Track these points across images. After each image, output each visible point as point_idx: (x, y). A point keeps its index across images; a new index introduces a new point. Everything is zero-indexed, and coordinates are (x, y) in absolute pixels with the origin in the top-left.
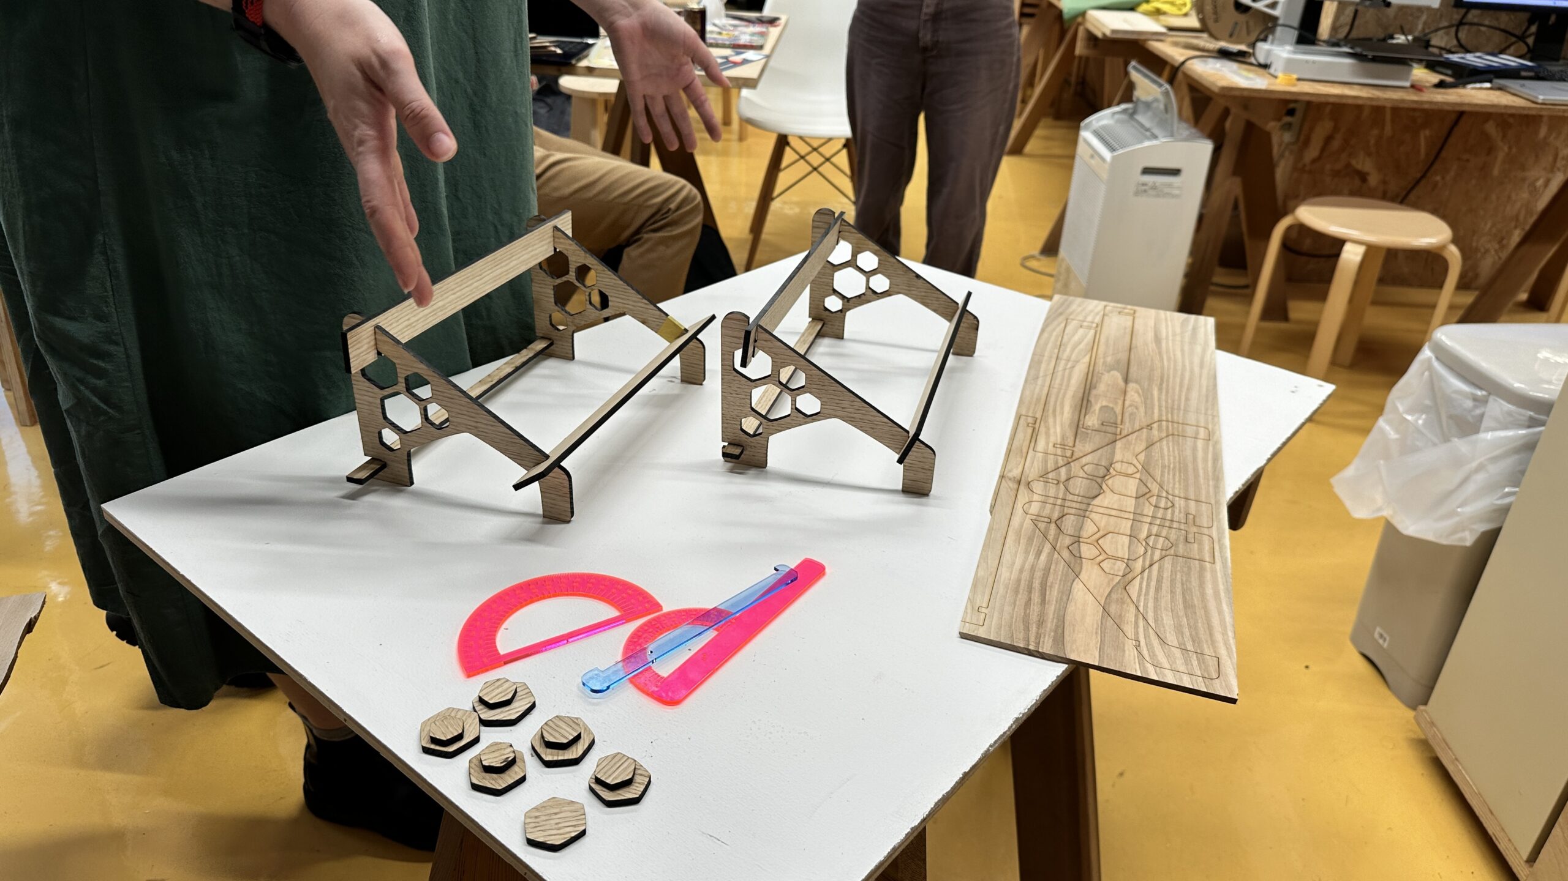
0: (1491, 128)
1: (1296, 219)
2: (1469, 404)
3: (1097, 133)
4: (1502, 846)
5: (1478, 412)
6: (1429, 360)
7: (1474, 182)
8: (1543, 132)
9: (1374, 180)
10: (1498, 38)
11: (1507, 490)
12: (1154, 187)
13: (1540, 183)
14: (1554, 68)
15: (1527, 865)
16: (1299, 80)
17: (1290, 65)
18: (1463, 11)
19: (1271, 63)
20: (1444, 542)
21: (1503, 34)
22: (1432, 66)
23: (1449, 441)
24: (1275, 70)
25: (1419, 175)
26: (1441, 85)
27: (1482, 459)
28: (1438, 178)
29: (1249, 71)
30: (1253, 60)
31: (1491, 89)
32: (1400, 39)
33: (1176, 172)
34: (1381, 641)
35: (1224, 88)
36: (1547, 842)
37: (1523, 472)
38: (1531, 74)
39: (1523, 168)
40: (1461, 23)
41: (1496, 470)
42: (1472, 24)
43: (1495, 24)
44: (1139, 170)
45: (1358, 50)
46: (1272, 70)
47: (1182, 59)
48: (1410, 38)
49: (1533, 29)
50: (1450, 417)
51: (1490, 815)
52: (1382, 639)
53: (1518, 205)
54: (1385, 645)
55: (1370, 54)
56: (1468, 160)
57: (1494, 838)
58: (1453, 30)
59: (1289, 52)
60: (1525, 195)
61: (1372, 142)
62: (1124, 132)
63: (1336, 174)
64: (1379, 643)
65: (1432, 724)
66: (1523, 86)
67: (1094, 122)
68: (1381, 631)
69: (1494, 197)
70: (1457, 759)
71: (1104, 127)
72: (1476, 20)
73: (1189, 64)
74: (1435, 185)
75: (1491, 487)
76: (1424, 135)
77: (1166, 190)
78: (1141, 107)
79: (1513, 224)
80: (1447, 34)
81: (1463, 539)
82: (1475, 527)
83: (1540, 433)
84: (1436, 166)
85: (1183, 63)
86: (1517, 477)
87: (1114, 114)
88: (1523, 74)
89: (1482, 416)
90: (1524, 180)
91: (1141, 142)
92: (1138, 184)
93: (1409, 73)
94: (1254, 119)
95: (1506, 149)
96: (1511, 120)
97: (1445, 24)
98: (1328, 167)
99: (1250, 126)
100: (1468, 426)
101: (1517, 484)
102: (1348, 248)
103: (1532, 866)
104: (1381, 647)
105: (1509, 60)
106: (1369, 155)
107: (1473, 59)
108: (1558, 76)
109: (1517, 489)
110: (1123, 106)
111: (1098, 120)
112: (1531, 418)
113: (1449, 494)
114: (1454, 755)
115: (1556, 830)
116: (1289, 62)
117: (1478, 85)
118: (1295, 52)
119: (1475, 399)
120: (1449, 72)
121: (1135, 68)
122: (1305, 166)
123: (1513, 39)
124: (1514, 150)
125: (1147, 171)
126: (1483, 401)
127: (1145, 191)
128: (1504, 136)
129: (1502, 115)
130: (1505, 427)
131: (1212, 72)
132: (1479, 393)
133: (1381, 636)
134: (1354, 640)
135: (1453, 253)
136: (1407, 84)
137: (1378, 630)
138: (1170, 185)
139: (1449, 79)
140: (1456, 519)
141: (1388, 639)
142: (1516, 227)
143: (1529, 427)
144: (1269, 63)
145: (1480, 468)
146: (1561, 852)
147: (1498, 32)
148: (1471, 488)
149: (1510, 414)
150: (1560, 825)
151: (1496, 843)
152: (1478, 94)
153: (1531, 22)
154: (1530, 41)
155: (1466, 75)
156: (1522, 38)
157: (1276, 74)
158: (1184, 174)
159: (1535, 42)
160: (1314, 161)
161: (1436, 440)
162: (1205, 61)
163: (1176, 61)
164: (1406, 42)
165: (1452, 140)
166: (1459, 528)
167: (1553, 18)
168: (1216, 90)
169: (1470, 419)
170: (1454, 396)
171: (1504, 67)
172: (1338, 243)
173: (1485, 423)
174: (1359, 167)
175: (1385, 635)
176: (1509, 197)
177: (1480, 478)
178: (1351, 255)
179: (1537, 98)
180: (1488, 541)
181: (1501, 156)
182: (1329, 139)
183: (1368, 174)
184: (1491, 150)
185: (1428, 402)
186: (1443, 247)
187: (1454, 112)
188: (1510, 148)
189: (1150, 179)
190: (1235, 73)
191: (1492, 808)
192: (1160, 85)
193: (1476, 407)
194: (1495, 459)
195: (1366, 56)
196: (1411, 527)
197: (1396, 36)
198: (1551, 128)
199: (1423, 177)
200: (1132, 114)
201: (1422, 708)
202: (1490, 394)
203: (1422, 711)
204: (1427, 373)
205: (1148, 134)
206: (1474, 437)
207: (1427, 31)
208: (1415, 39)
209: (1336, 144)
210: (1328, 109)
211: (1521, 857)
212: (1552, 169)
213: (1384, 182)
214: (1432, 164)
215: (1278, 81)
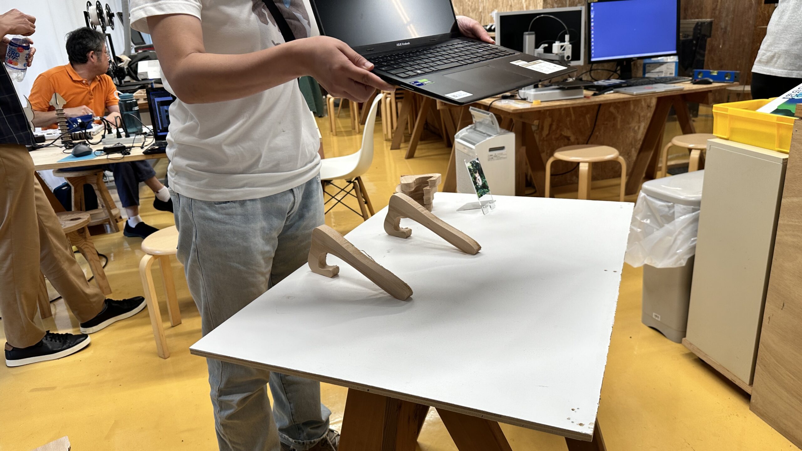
0: (612, 109)
1: (555, 158)
2: (667, 209)
3: (461, 139)
4: (737, 383)
5: (672, 211)
6: (644, 197)
7: (611, 132)
8: (632, 107)
9: (572, 139)
10: (605, 73)
11: (692, 239)
12: (496, 156)
13: (636, 128)
14: (632, 81)
15: (750, 386)
16: (542, 102)
17: (536, 96)
18: (590, 65)
19: (527, 97)
20: (675, 266)
21: (607, 72)
22: (587, 88)
23: (663, 226)
24: (530, 100)
25: (590, 133)
26: (595, 95)
27: (679, 230)
28: (597, 133)
29: (519, 102)
30: (518, 97)
31: (614, 93)
32: (570, 80)
33: (502, 148)
34: (657, 318)
35: (514, 110)
36: (755, 373)
37: (697, 231)
38: (626, 85)
39: (629, 123)
40: (591, 70)
41: (686, 233)
42: (595, 70)
43: (603, 68)
44: (488, 150)
45: (561, 86)
46: (529, 100)
47: (490, 102)
48: (574, 79)
49: (619, 68)
50: (661, 216)
51: (727, 372)
52: (657, 317)
53: (631, 138)
54: (659, 320)
55: (566, 87)
56: (607, 124)
57: (732, 381)
58: (588, 73)
59: (534, 92)
60: (632, 134)
61: (568, 123)
62: (475, 136)
63: (557, 139)
64: (656, 320)
65: (691, 344)
66: (625, 90)
67: (460, 135)
68: (656, 314)
69: (621, 137)
70: (706, 354)
71: (464, 136)
72: (596, 68)
73: (494, 103)
74: (597, 136)
75: (686, 240)
76: (588, 116)
77: (501, 156)
78: (478, 125)
79: (631, 146)
80: (586, 75)
81: (681, 264)
82: (685, 257)
83: (699, 213)
84: (596, 129)
85: (491, 104)
86: (695, 233)
87: (467, 130)
88: (623, 85)
89: (674, 213)
90: (630, 128)
91: (485, 139)
92: (489, 155)
93: (582, 92)
94: (526, 121)
95: (620, 117)
96: (619, 105)
97: (584, 71)
98: (553, 137)
99: (524, 124)
100: (670, 218)
101: (696, 236)
102: (581, 165)
103: (752, 386)
104: (657, 321)
105: (613, 81)
106: (568, 129)
107: (601, 83)
108: (635, 84)
109: (696, 238)
110: (470, 126)
111: (461, 133)
112: (693, 209)
113: (671, 247)
114: (704, 353)
115: (757, 367)
116: (535, 95)
117: (609, 92)
118: (536, 91)
119: (669, 207)
120: (595, 89)
121: (472, 109)
122: (544, 138)
123: (612, 73)
124: (623, 117)
125: (491, 150)
126: (673, 207)
127: (492, 158)
128: (618, 112)
129: (615, 103)
130: (685, 214)
131: (505, 105)
132: (670, 204)
133: (656, 316)
134: (644, 322)
135: (621, 159)
136: (583, 96)
137: (654, 314)
138: (502, 154)
139: (597, 92)
140: (676, 257)
141: (659, 316)
142: (632, 148)
143: (693, 212)
144: (526, 98)
145: (680, 233)
146: (763, 375)
147: (605, 71)
148: (679, 242)
149: (684, 209)
150: (758, 364)
151: (734, 382)
152: (610, 96)
153: (617, 66)
154: (619, 72)
155: (602, 90)
156: (615, 71)
157: (531, 101)
158: (506, 148)
159: (621, 72)
160: (547, 135)
161: (658, 228)
162: (500, 101)
163: (488, 103)
164: (573, 81)
165: (599, 117)
166: (679, 259)
167: (625, 63)
168: (511, 112)
169: (669, 214)
170: (661, 208)
171: (615, 84)
172: (577, 165)
173: (676, 215)
174: (565, 134)
175: (658, 315)
176: (626, 136)
177: (681, 237)
178: (584, 168)
179: (633, 93)
180: (691, 261)
181: (619, 120)
182: (551, 126)
183: (569, 137)
184: (615, 118)
185: (649, 213)
186: (617, 158)
187: (597, 105)
188: (622, 116)
189: (493, 153)
190: (514, 103)
191: (728, 369)
192: (488, 114)
193: (670, 210)
194: (684, 228)
195: (565, 88)
196: (660, 264)
197: (569, 79)
198: (635, 106)
199: (592, 134)
200: (475, 129)
201: (684, 339)
202: (674, 203)
203: (685, 340)
204: (645, 203)
205: (485, 135)
206: (673, 222)
207: (578, 75)
208: (576, 79)
209: (554, 127)
210: (548, 113)
211: (747, 384)
212: (639, 122)
213: (577, 139)
214: (594, 129)
215: (533, 104)
